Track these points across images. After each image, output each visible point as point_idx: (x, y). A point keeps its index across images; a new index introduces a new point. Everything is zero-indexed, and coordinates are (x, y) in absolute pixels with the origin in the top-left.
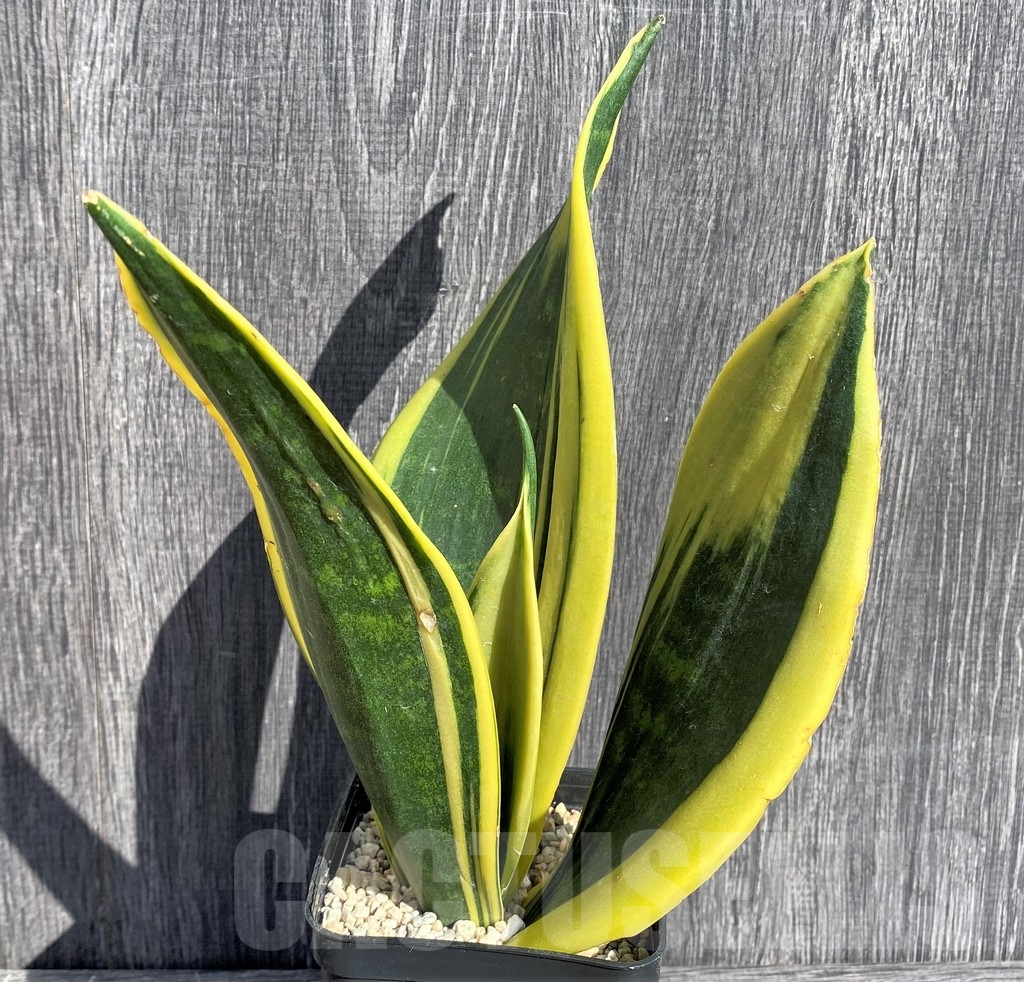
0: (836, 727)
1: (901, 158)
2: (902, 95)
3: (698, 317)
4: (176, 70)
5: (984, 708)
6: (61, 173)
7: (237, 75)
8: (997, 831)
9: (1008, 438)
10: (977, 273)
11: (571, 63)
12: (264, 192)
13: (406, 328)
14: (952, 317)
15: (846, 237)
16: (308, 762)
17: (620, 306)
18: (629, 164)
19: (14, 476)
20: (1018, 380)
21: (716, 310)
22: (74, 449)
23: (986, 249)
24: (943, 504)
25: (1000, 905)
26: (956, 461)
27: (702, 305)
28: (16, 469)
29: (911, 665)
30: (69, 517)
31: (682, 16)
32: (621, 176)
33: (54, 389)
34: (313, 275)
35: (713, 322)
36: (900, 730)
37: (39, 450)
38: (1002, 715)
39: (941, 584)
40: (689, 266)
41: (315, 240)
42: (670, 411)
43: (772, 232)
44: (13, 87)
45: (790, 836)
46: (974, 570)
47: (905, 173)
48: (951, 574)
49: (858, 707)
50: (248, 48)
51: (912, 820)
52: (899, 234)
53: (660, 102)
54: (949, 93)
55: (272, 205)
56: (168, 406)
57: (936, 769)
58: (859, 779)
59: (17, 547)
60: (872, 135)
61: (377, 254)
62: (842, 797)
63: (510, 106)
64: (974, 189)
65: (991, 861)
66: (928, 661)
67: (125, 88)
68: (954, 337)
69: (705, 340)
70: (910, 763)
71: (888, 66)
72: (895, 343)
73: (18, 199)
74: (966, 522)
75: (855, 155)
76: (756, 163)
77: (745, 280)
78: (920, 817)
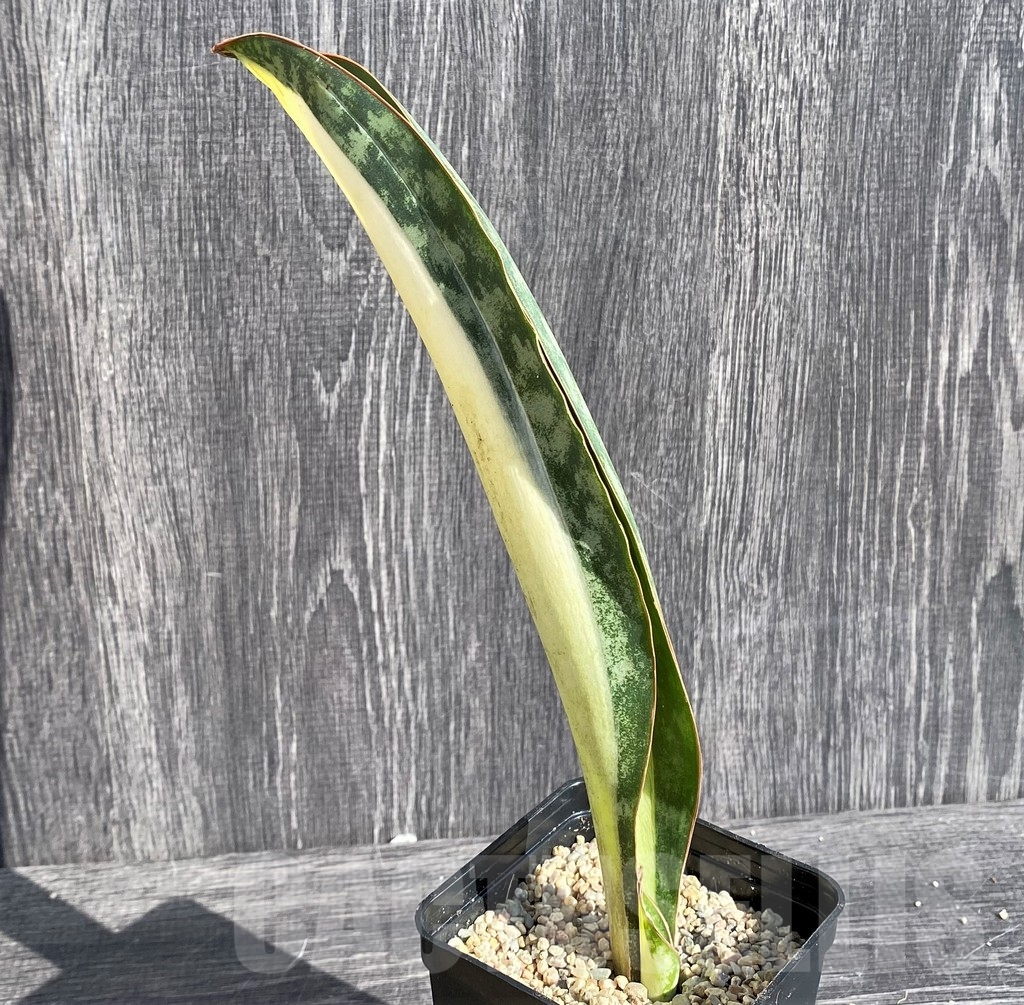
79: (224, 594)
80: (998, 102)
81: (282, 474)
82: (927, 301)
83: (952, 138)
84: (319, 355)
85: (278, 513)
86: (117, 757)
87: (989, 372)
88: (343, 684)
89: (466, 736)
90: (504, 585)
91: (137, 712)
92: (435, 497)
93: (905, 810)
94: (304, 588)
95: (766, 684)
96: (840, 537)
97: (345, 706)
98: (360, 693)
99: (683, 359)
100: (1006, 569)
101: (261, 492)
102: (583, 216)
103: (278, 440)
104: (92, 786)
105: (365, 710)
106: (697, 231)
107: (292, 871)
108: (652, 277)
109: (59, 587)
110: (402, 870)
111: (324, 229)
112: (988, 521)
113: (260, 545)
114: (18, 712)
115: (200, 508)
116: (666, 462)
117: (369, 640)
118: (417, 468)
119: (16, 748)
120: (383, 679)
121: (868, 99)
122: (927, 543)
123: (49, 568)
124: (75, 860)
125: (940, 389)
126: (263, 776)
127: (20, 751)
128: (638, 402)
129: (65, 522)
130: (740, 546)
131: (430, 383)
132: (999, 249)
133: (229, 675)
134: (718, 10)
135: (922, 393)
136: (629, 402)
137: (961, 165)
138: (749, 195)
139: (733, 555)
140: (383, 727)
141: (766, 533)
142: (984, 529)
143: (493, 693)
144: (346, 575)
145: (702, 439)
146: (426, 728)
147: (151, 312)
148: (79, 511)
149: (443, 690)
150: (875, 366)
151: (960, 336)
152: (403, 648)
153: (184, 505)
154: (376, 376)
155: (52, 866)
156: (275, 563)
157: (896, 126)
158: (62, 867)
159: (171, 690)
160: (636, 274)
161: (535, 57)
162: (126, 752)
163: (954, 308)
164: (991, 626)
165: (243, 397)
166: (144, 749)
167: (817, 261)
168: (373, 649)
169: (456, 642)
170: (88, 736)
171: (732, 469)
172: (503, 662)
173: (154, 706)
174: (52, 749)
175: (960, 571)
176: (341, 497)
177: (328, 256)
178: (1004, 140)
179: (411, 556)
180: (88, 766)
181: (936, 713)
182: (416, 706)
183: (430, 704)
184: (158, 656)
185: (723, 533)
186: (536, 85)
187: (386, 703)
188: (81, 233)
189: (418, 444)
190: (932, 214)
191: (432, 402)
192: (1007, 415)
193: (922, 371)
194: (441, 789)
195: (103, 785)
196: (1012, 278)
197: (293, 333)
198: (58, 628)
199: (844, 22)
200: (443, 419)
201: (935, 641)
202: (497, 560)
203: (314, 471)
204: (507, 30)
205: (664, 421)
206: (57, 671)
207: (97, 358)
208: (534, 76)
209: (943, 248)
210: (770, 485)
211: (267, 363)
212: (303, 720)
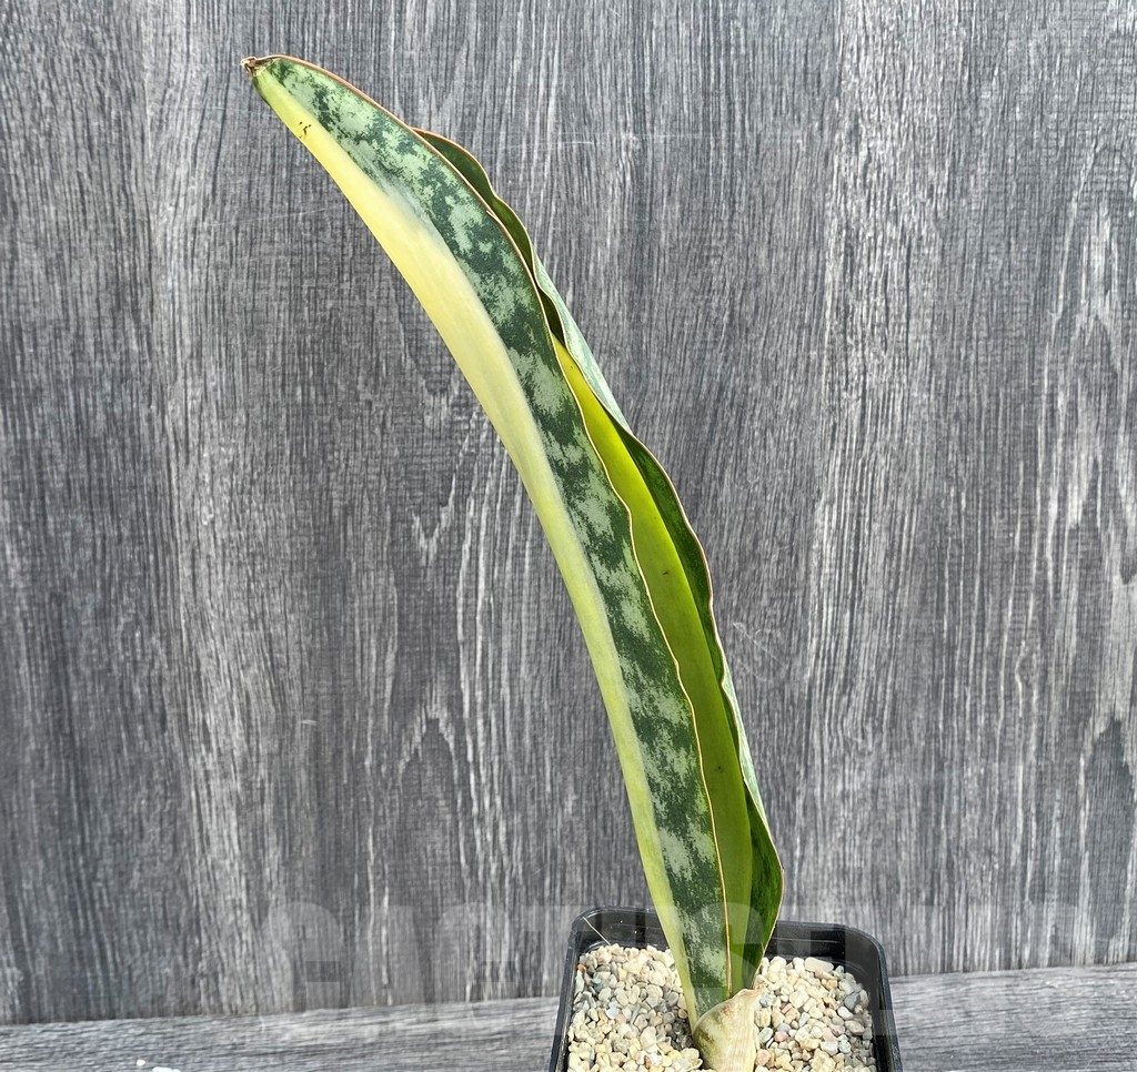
0: (857, 760)
1: (891, 254)
2: (889, 199)
3: (718, 400)
4: (251, 207)
5: (990, 738)
6: (152, 303)
7: (305, 209)
8: (1008, 848)
9: (999, 496)
10: (963, 351)
11: (598, 185)
12: (332, 309)
13: (460, 422)
14: (943, 391)
15: (845, 325)
16: (384, 817)
17: (649, 394)
18: (652, 272)
19: (116, 572)
20: (1004, 444)
21: (734, 393)
22: (169, 546)
23: (970, 330)
24: (944, 556)
25: (1014, 916)
26: (953, 517)
27: (721, 389)
28: (117, 566)
29: (921, 701)
30: (165, 607)
31: (694, 140)
32: (646, 281)
33: (149, 493)
34: (376, 380)
35: (732, 405)
36: (916, 760)
37: (137, 549)
38: (1007, 744)
39: (945, 628)
40: (708, 356)
41: (377, 349)
42: (697, 484)
43: (779, 324)
44: (108, 230)
45: (820, 861)
46: (974, 613)
47: (895, 266)
48: (954, 618)
49: (877, 741)
50: (314, 185)
51: (931, 841)
52: (892, 320)
53: (677, 216)
54: (930, 195)
55: (339, 321)
56: (250, 502)
57: (949, 795)
58: (880, 807)
59: (119, 635)
60: (864, 235)
61: (433, 359)
62: (866, 823)
63: (545, 225)
64: (957, 278)
65: (1004, 877)
66: (937, 697)
67: (206, 224)
68: (946, 408)
69: (726, 420)
70: (926, 791)
71: (875, 175)
72: (893, 416)
73: (114, 327)
74: (965, 571)
75: (850, 252)
76: (763, 264)
77: (758, 366)
78: (937, 838)
79: (318, 742)
80: (1108, 252)
81: (379, 620)
82: (1036, 451)
83: (1062, 287)
84: (419, 501)
85: (374, 659)
86: (207, 909)
87: (1099, 524)
88: (437, 836)
89: (561, 892)
90: (603, 737)
91: (228, 862)
92: (533, 645)
93: (1011, 972)
94: (399, 737)
95: (870, 841)
96: (947, 691)
97: (439, 859)
98: (454, 846)
99: (787, 507)
100: (1115, 726)
101: (358, 638)
102: (688, 363)
103: (375, 587)
104: (181, 937)
105: (459, 863)
106: (803, 379)
107: (384, 1028)
108: (756, 424)
109: (153, 734)
110: (496, 1029)
111: (427, 374)
112: (1096, 676)
113: (356, 692)
114: (108, 861)
115: (297, 654)
116: (769, 612)
117: (464, 792)
118: (516, 615)
119: (105, 897)
120: (478, 832)
121: (977, 248)
122: (1035, 698)
123: (143, 714)
124: (162, 1014)
125: (1049, 541)
126: (354, 930)
127: (109, 901)
128: (741, 552)
129: (161, 668)
130: (845, 699)
131: (530, 529)
132: (1109, 399)
133: (322, 825)
134: (827, 157)
135: (1030, 545)
136: (732, 551)
137: (1071, 314)
138: (857, 342)
139: (838, 709)
140: (477, 882)
141: (871, 687)
142: (1092, 684)
143: (589, 848)
144: (441, 724)
145: (807, 589)
146: (521, 882)
147: (252, 456)
148: (175, 656)
149: (538, 844)
150: (984, 516)
151: (1069, 487)
152: (498, 800)
153: (280, 651)
154: (476, 521)
155: (139, 1020)
156: (371, 711)
157: (1005, 275)
158: (149, 1021)
159: (263, 840)
160: (740, 421)
161: (641, 205)
162: (215, 903)
163: (1064, 458)
164: (1099, 783)
165: (342, 542)
166: (233, 901)
167: (924, 410)
168: (467, 801)
169: (553, 795)
170: (178, 886)
171: (837, 619)
172: (600, 816)
173: (245, 856)
174: (142, 898)
175: (1068, 727)
176: (438, 643)
177: (430, 401)
178: (1115, 290)
179: (508, 705)
180: (177, 917)
181: (1042, 872)
182: (511, 860)
183: (525, 858)
184: (250, 805)
185: (827, 686)
186: (641, 232)
187: (481, 857)
188: (185, 378)
189: (517, 591)
190: (1041, 363)
191: (532, 548)
192: (1117, 568)
193: (1031, 522)
194: (535, 947)
195: (192, 937)
196: (1122, 429)
197: (393, 478)
198: (151, 776)
199: (953, 170)
200: (543, 565)
201: (1042, 799)
202: (595, 711)
203: (412, 618)
204: (614, 177)
205: (768, 571)
206: (148, 819)
207: (197, 501)
208: (640, 223)
209: (1052, 397)
210: (876, 637)
211: (367, 508)
212: (395, 873)
